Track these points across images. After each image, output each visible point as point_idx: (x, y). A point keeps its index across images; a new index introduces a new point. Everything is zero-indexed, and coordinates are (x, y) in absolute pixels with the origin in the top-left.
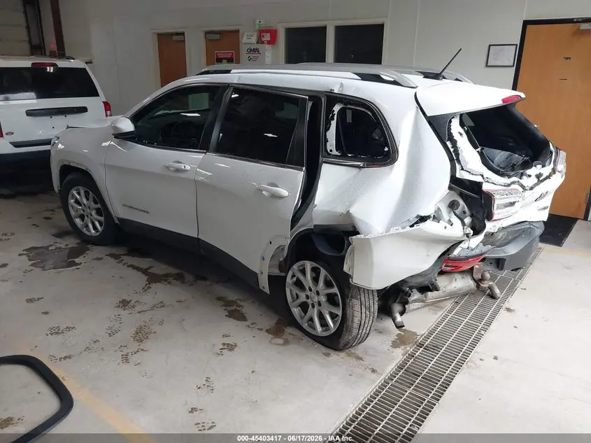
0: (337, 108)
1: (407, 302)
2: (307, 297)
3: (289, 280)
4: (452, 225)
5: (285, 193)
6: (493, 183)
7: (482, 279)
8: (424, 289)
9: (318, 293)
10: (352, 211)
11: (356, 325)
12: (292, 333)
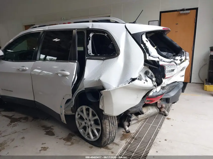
0: (91, 35)
1: (130, 121)
2: (86, 123)
3: (77, 117)
4: (147, 82)
5: (68, 73)
6: (163, 61)
7: (162, 107)
8: (137, 114)
9: (90, 120)
10: (101, 79)
11: (108, 133)
12: (75, 139)
